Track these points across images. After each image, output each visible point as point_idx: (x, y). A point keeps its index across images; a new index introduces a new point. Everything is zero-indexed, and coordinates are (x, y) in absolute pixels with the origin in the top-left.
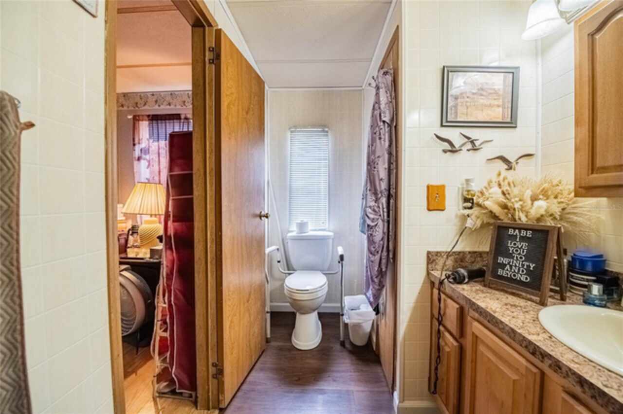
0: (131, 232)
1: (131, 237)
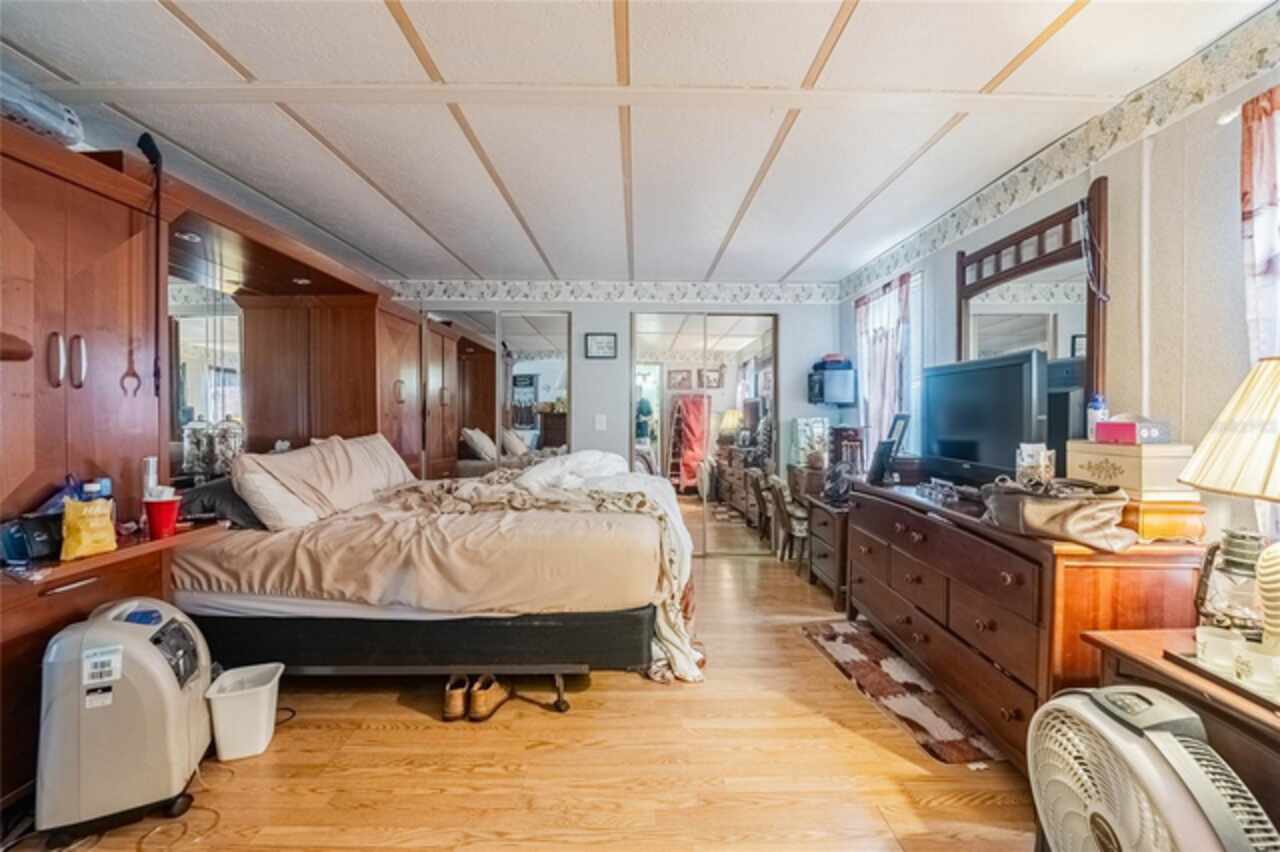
0: (1219, 560)
1: (1217, 580)
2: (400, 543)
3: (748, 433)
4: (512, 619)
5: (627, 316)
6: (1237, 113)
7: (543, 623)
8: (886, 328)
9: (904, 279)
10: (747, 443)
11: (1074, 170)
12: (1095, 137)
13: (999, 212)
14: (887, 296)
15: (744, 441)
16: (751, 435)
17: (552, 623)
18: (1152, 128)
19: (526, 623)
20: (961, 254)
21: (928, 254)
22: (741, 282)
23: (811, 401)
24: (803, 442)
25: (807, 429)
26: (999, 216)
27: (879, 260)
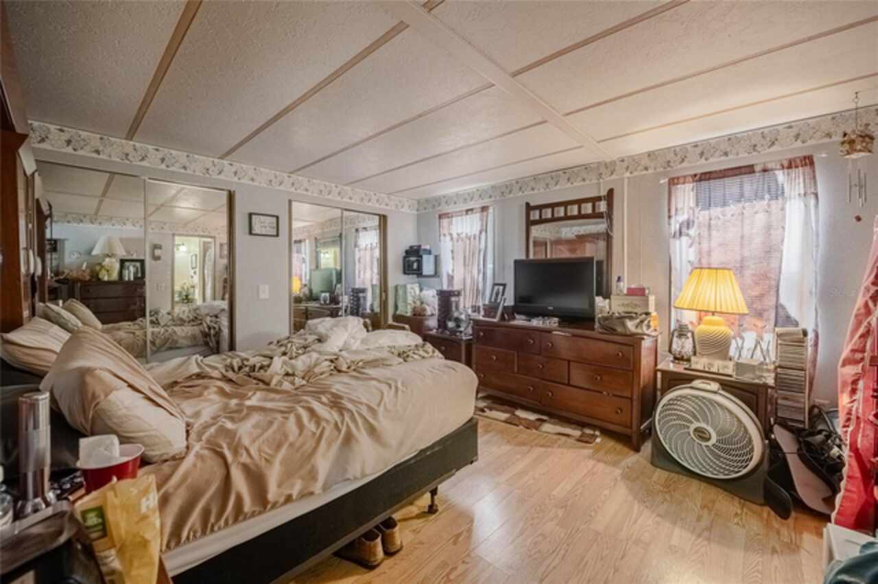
2: (336, 424)
3: (327, 295)
4: (416, 456)
5: (287, 202)
6: (667, 180)
7: (433, 450)
8: (469, 234)
9: (484, 209)
10: (328, 302)
11: (591, 180)
12: (602, 170)
13: (548, 187)
14: (468, 216)
15: (325, 301)
16: (330, 296)
17: (436, 449)
18: (628, 174)
19: (423, 456)
20: (528, 204)
21: (498, 198)
22: (367, 190)
23: (405, 273)
24: (410, 300)
25: (412, 291)
26: (548, 190)
27: (457, 195)
